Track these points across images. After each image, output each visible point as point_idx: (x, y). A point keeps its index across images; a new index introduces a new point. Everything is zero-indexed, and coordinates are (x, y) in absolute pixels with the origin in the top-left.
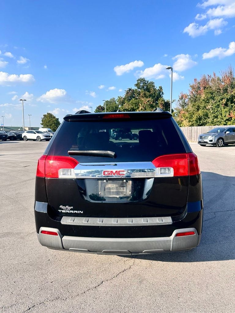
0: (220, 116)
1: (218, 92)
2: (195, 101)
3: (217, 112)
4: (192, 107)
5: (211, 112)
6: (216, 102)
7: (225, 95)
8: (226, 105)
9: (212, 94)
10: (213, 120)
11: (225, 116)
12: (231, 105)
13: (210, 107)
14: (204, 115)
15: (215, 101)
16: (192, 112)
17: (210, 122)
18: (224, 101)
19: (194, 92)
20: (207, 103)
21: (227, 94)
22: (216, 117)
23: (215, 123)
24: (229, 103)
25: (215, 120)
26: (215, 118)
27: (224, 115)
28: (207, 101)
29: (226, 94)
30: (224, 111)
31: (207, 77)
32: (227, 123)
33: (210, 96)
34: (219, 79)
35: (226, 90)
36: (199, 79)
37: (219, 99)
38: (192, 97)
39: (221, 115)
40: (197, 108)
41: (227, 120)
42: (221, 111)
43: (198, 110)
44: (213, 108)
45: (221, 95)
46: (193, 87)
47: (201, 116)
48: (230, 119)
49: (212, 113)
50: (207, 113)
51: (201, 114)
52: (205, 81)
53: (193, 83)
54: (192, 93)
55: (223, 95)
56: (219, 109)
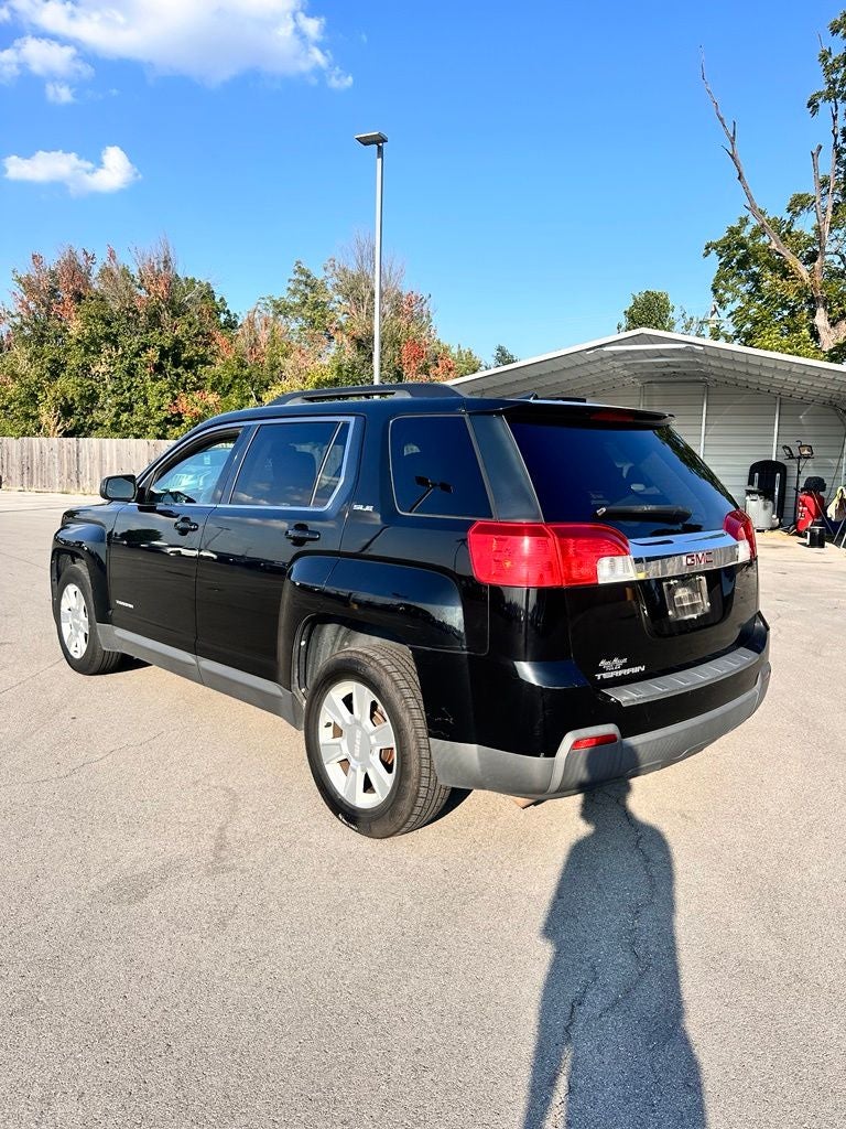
0: (139, 407)
1: (128, 319)
2: (41, 340)
3: (129, 389)
4: (30, 360)
5: (110, 387)
6: (122, 355)
7: (155, 334)
8: (159, 368)
9: (108, 324)
10: (117, 415)
11: (159, 408)
12: (175, 371)
13: (102, 370)
14: (82, 397)
15: (120, 352)
16: (36, 382)
17: (107, 423)
18: (153, 355)
19: (32, 306)
20: (93, 353)
21: (161, 334)
22: (129, 408)
23: (126, 428)
24: (168, 364)
25: (124, 416)
26: (124, 411)
27: (156, 404)
28: (91, 346)
29: (158, 330)
30: (154, 389)
31: (81, 260)
32: (166, 431)
33: (100, 329)
34: (125, 273)
35: (154, 319)
36: (52, 260)
37: (135, 346)
38: (27, 324)
39: (145, 402)
40: (48, 369)
41: (167, 421)
42: (144, 389)
43: (55, 374)
44: (116, 375)
45: (141, 334)
46: (29, 286)
47: (72, 399)
48: (177, 419)
49: (113, 392)
50: (94, 391)
51: (73, 393)
52: (75, 272)
53: (27, 269)
54: (28, 308)
55: (147, 332)
56: (136, 381)
